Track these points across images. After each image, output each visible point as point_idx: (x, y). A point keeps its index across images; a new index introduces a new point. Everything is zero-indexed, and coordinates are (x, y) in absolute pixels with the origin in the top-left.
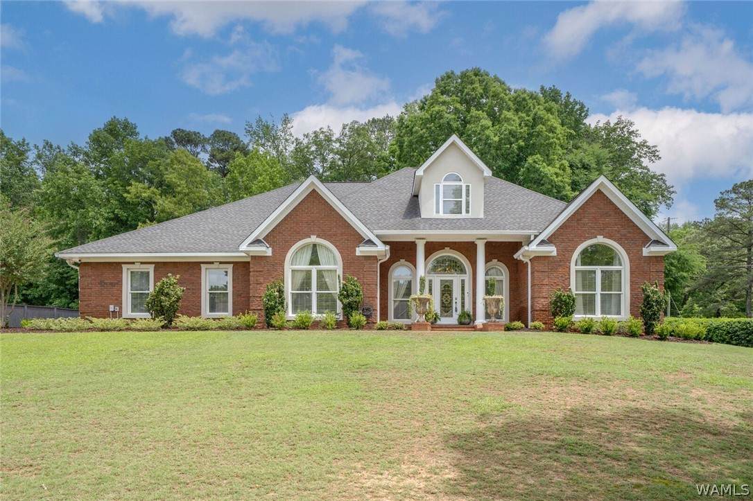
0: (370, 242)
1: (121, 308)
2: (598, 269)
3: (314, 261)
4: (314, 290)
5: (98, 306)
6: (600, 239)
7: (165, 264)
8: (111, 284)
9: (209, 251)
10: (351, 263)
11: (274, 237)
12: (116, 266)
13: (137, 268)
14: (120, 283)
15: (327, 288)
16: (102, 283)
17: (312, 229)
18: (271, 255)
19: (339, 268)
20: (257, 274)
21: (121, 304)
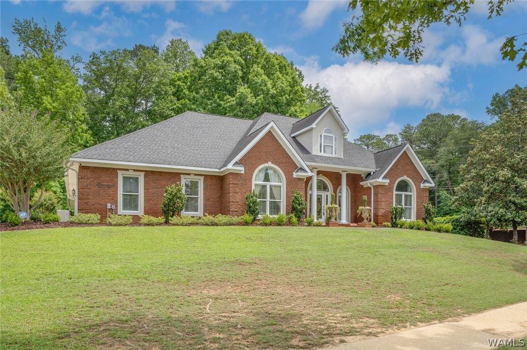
0: (302, 169)
1: (117, 206)
2: (403, 193)
3: (267, 178)
4: (268, 199)
5: (96, 204)
6: (405, 178)
7: (152, 172)
8: (108, 186)
9: (192, 166)
10: (292, 183)
11: (245, 161)
12: (112, 171)
13: (131, 174)
14: (115, 185)
15: (274, 198)
16: (99, 185)
17: (269, 157)
18: (243, 173)
19: (283, 184)
20: (235, 186)
21: (117, 203)
